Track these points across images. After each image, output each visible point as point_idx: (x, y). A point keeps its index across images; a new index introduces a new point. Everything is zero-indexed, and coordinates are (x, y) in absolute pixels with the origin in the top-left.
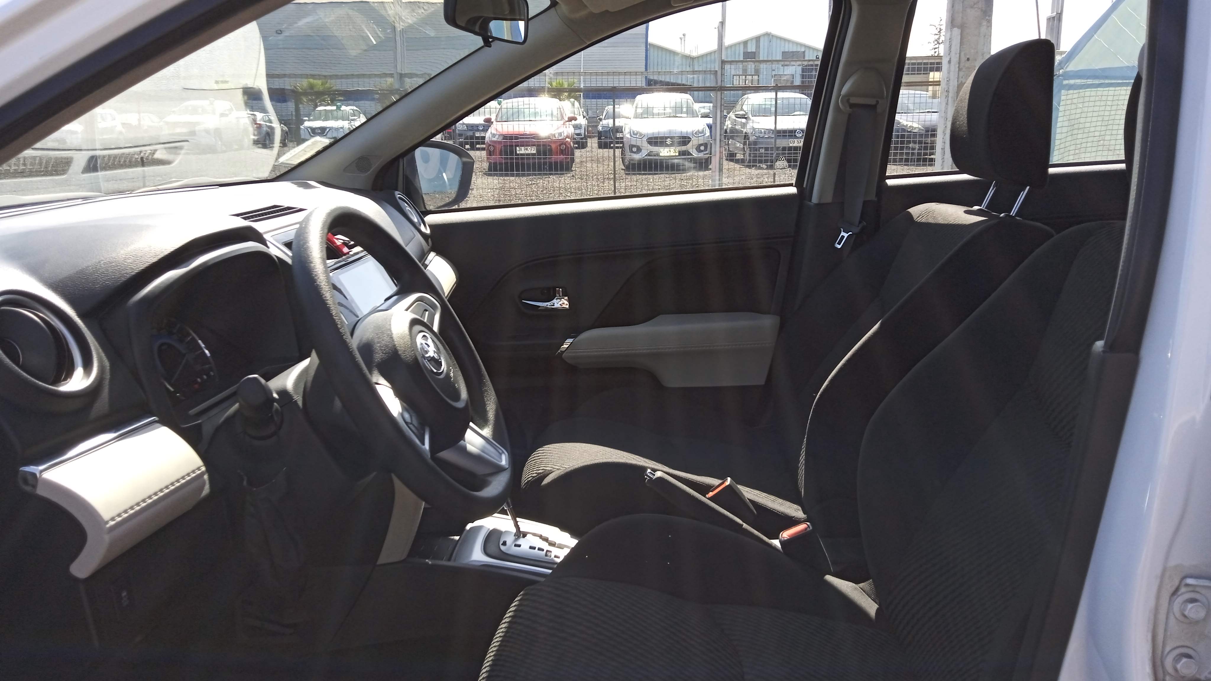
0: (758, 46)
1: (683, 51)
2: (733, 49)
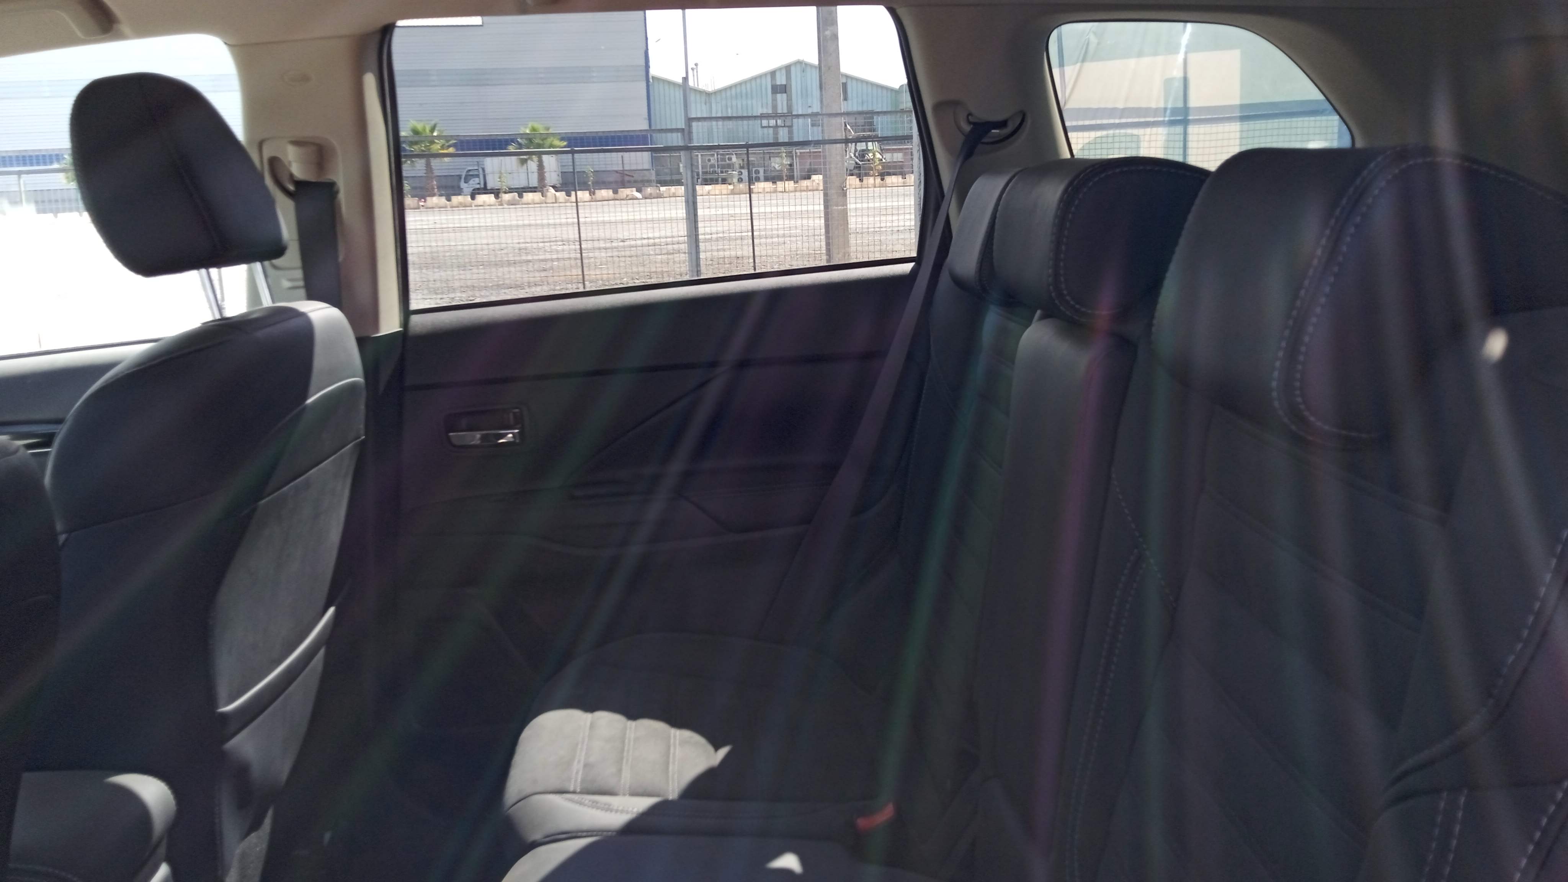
0: (789, 78)
1: (696, 86)
2: (758, 81)
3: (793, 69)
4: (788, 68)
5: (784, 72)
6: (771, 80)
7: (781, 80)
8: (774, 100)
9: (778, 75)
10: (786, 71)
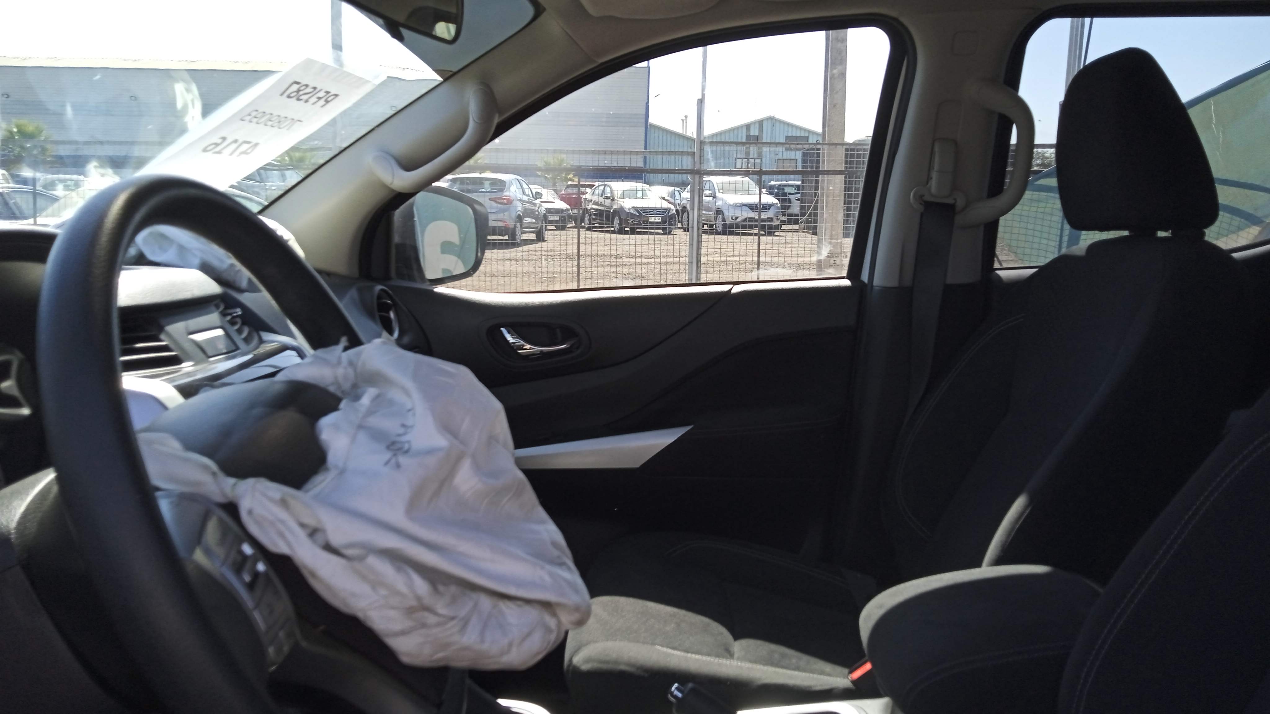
0: (761, 130)
1: (684, 133)
2: (736, 132)
3: (765, 124)
4: (761, 123)
5: (757, 125)
6: (746, 133)
7: (754, 132)
9: (752, 127)
10: (759, 124)
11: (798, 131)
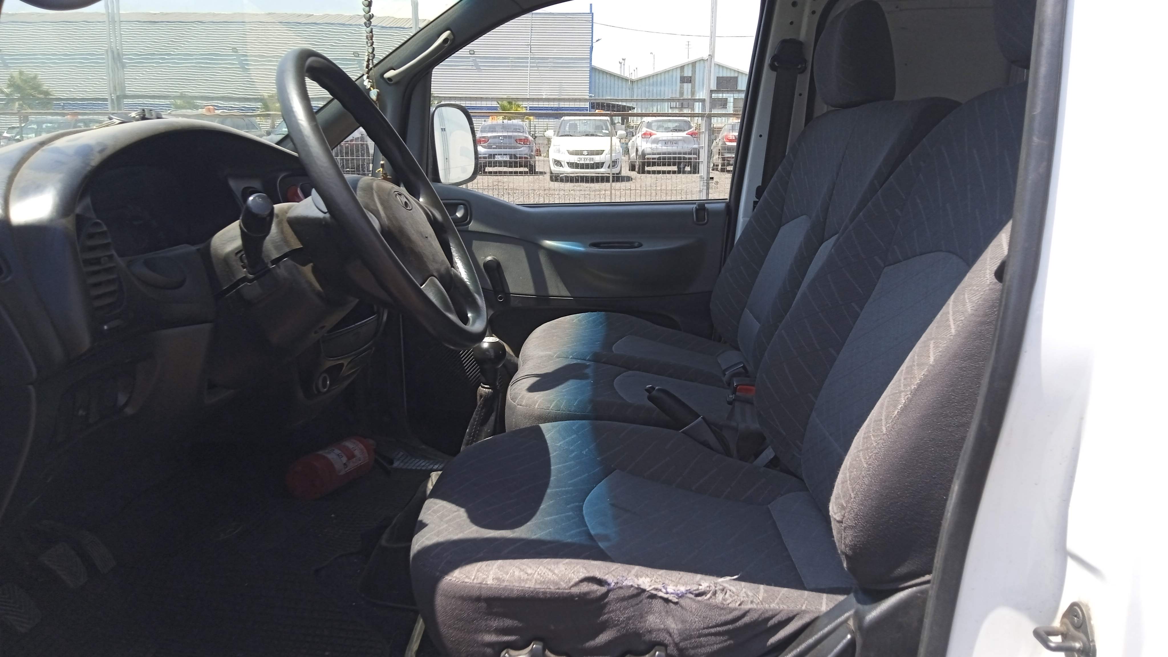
0: (694, 71)
1: (622, 75)
2: (671, 73)
3: (697, 65)
4: (694, 64)
5: (690, 66)
6: (681, 72)
7: (688, 73)
8: (681, 88)
9: (686, 69)
10: (693, 66)
11: (729, 71)
